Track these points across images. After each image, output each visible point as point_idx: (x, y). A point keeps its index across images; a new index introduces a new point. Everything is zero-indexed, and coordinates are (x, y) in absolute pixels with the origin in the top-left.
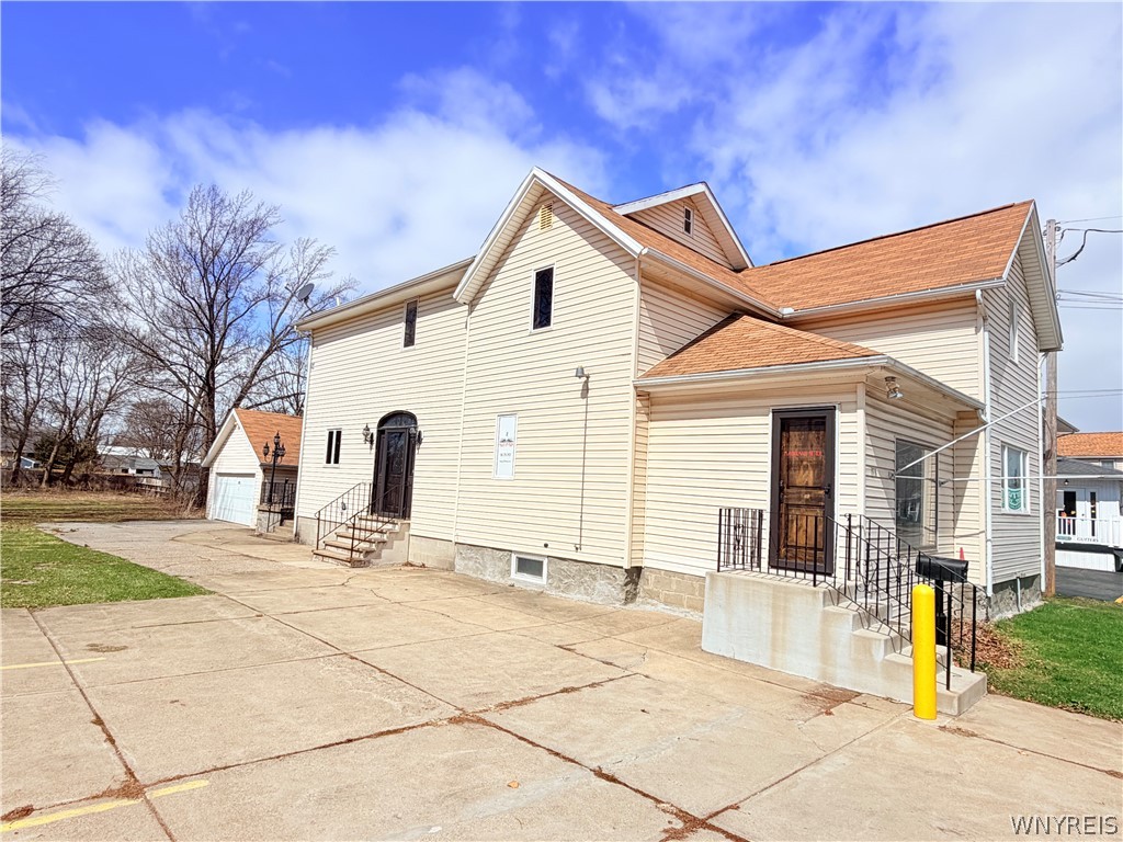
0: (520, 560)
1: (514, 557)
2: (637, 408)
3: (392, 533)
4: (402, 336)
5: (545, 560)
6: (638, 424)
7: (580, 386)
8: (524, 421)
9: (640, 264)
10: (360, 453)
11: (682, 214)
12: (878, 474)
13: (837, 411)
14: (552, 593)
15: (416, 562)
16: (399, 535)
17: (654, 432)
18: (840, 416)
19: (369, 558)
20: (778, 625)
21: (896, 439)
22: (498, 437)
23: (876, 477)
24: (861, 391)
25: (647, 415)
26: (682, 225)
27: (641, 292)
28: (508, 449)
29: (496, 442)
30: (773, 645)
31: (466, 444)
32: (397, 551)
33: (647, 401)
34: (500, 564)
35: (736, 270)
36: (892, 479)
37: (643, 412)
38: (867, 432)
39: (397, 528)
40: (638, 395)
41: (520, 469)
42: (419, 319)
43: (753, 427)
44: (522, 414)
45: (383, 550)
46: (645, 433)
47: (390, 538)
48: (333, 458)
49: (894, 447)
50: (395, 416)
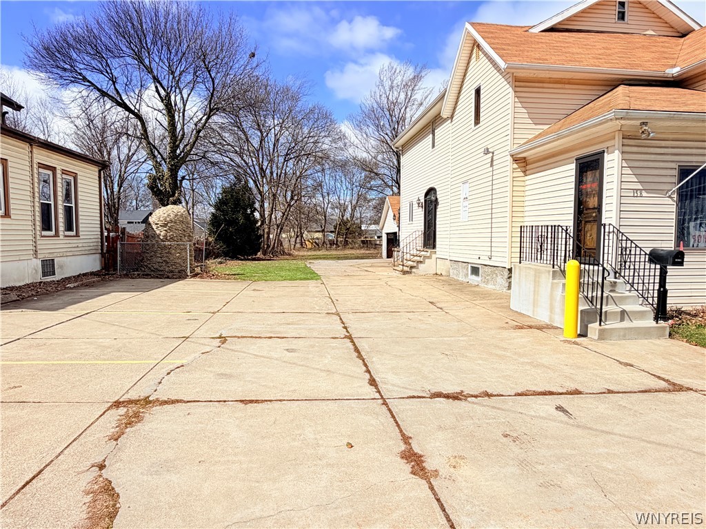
0: (472, 267)
1: (470, 265)
2: (513, 169)
3: (425, 257)
4: (431, 142)
5: (480, 266)
6: (514, 179)
7: (490, 159)
8: (471, 185)
9: (513, 73)
10: (419, 214)
11: (614, 8)
12: (644, 194)
13: (605, 154)
14: (482, 285)
15: (439, 273)
16: (429, 257)
17: (527, 183)
18: (607, 157)
19: (413, 270)
20: (536, 292)
21: (679, 166)
22: (462, 196)
23: (641, 197)
24: (618, 137)
25: (524, 172)
26: (614, 17)
27: (515, 92)
28: (466, 203)
29: (462, 200)
30: (534, 304)
31: (452, 202)
32: (429, 267)
33: (523, 163)
34: (465, 270)
35: (683, 35)
36: (670, 197)
37: (519, 170)
38: (625, 165)
39: (428, 254)
40: (516, 160)
41: (470, 214)
42: (436, 131)
43: (568, 172)
44: (470, 181)
45: (421, 266)
46: (522, 184)
47: (424, 259)
48: (411, 218)
49: (676, 173)
50: (431, 191)
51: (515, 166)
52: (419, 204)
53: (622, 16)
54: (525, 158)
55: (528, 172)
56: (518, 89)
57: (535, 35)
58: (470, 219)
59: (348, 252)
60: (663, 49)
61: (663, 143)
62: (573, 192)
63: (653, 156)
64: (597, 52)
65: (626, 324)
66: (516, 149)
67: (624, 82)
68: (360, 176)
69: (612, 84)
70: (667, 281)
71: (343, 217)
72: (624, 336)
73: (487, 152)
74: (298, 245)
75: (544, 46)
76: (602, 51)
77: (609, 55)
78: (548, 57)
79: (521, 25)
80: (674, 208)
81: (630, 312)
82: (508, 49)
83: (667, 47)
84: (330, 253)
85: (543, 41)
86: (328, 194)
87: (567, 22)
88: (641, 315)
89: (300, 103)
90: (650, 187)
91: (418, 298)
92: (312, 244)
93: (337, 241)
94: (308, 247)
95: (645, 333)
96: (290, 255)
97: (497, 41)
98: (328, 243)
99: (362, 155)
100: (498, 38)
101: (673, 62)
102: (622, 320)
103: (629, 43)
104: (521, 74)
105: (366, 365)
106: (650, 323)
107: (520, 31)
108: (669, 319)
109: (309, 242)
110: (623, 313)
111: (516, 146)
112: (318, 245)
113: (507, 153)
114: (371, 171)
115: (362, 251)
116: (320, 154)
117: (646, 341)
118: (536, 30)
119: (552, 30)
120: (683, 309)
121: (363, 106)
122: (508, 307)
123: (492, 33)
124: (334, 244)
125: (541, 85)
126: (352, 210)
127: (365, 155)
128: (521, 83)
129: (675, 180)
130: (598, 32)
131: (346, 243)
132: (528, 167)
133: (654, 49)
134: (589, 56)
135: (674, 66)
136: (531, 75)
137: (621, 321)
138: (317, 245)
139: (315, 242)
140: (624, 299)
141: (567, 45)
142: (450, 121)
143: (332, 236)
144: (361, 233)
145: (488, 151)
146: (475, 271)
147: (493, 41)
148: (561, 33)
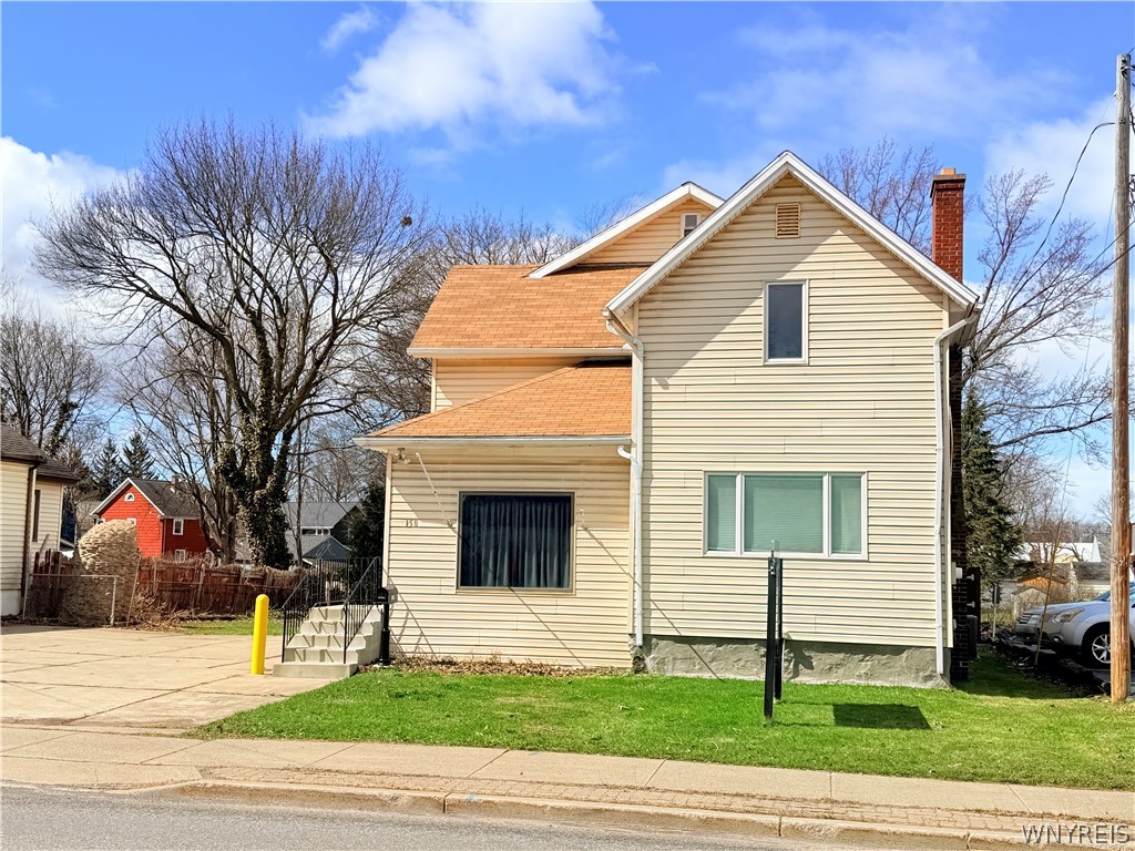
12: (420, 524)
21: (461, 492)
23: (417, 527)
24: (389, 461)
27: (437, 379)
36: (450, 527)
38: (395, 492)
49: (456, 499)
61: (441, 467)
80: (455, 540)
81: (332, 652)
87: (601, 254)
90: (425, 515)
102: (322, 660)
107: (515, 278)
110: (324, 652)
118: (540, 274)
119: (573, 268)
125: (472, 368)
128: (445, 367)
129: (456, 508)
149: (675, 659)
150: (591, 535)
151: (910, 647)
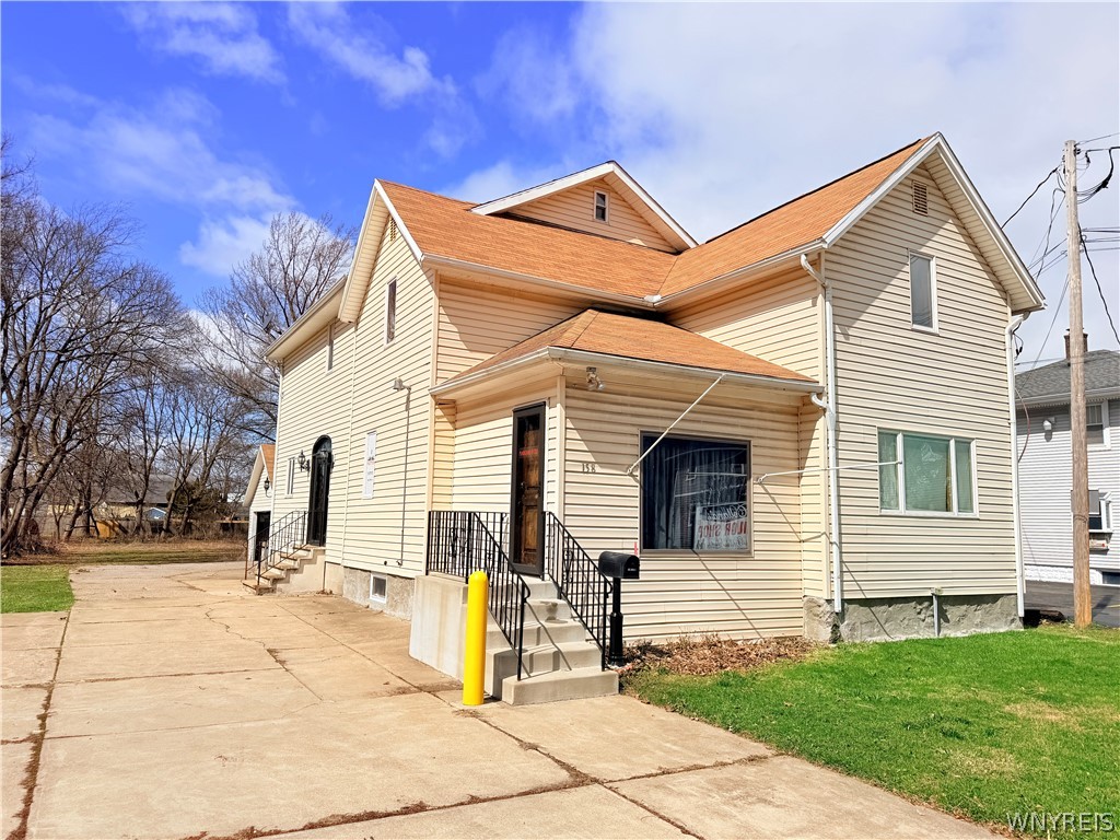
0: (375, 579)
1: (372, 576)
2: (436, 417)
3: (304, 561)
4: (327, 359)
5: (386, 578)
6: (437, 434)
7: (405, 398)
8: (379, 437)
9: (437, 271)
10: (304, 480)
11: (591, 200)
12: (598, 469)
13: (547, 408)
14: (387, 611)
15: (327, 589)
16: (312, 561)
17: (457, 441)
18: (549, 412)
19: (279, 586)
20: (442, 625)
21: (642, 432)
22: (366, 456)
23: (594, 473)
24: (560, 384)
25: (453, 423)
26: (590, 212)
27: (440, 298)
28: (371, 467)
29: (365, 461)
30: (439, 646)
31: (352, 464)
32: (308, 580)
33: (452, 409)
34: (364, 585)
35: (678, 252)
36: (631, 475)
37: (445, 419)
38: (570, 425)
39: (310, 555)
40: (440, 404)
41: (378, 487)
42: (335, 342)
43: (505, 427)
44: (379, 431)
45: (294, 577)
46: (450, 442)
47: (301, 566)
48: (291, 489)
49: (637, 440)
50: (323, 441)
51: (439, 412)
52: (302, 463)
53: (601, 213)
54: (454, 401)
55: (458, 424)
56: (444, 295)
57: (478, 218)
58: (377, 494)
59: (190, 546)
60: (648, 268)
61: (620, 398)
62: (509, 459)
63: (607, 416)
64: (562, 258)
65: (562, 674)
66: (439, 386)
67: (596, 306)
68: (225, 402)
69: (580, 305)
70: (622, 601)
71: (185, 477)
72: (554, 694)
73: (399, 386)
74: (78, 533)
75: (489, 236)
76: (569, 258)
77: (578, 265)
78: (490, 255)
79: (461, 200)
80: (637, 492)
81: (568, 653)
82: (432, 233)
83: (655, 266)
84: (147, 549)
85: (488, 229)
86: (157, 434)
87: (527, 208)
88: (582, 657)
89: (104, 258)
90: (605, 459)
91: (253, 642)
92: (112, 528)
93: (169, 523)
94: (101, 536)
95: (583, 687)
96: (52, 551)
97: (418, 217)
98: (148, 526)
99: (231, 364)
100: (419, 212)
101: (657, 286)
102: (556, 668)
103: (608, 251)
104: (448, 273)
105: (28, 801)
106: (595, 669)
107: (458, 209)
108: (628, 661)
109: (106, 524)
110: (557, 655)
111: (440, 382)
112: (125, 532)
113: (426, 392)
114: (247, 396)
115: (221, 545)
116: (140, 357)
117: (583, 701)
118: (482, 211)
119: (505, 214)
120: (653, 644)
121: (236, 278)
122: (406, 653)
123: (413, 203)
124: (161, 529)
125: (479, 293)
126: (206, 465)
127: (236, 365)
128: (448, 286)
129: (637, 451)
130: (570, 230)
131: (188, 529)
132: (459, 416)
133: (638, 265)
134: (550, 263)
135: (656, 293)
136: (464, 277)
137: (554, 670)
138: (122, 532)
139: (120, 526)
140: (564, 633)
141: (522, 241)
142: (353, 329)
143: (159, 515)
144: (224, 509)
145: (401, 385)
146: (380, 586)
147: (411, 215)
148: (518, 223)
149: (861, 624)
150: (765, 489)
151: (1002, 595)
